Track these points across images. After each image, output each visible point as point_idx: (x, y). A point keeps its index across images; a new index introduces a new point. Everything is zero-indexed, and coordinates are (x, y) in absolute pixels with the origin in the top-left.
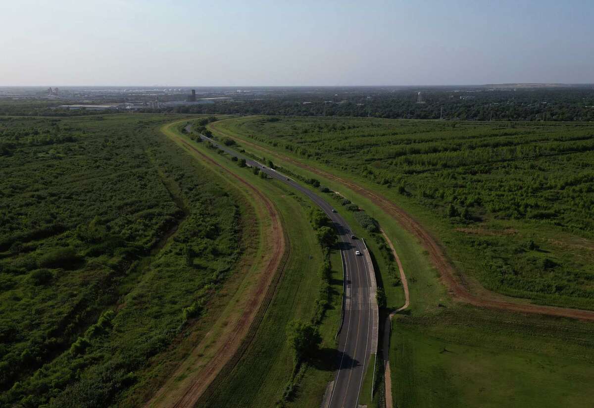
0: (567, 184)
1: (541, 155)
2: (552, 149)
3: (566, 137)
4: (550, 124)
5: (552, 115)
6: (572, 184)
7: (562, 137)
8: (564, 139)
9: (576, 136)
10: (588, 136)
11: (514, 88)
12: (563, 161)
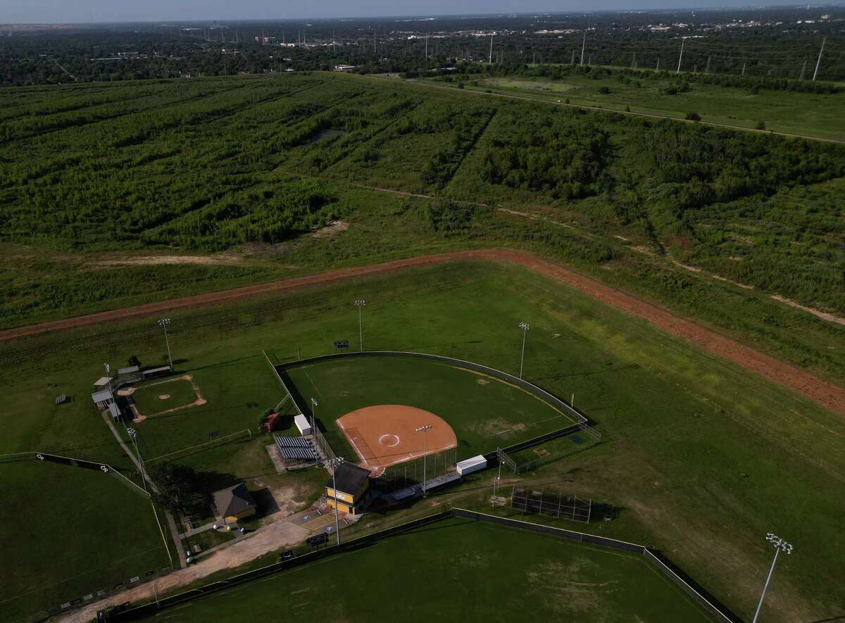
0: (30, 177)
1: (11, 139)
2: (27, 129)
3: (52, 109)
4: (40, 89)
5: (47, 75)
6: (38, 176)
7: (48, 109)
8: (50, 111)
9: (65, 106)
10: (81, 104)
11: (8, 32)
12: (37, 144)
